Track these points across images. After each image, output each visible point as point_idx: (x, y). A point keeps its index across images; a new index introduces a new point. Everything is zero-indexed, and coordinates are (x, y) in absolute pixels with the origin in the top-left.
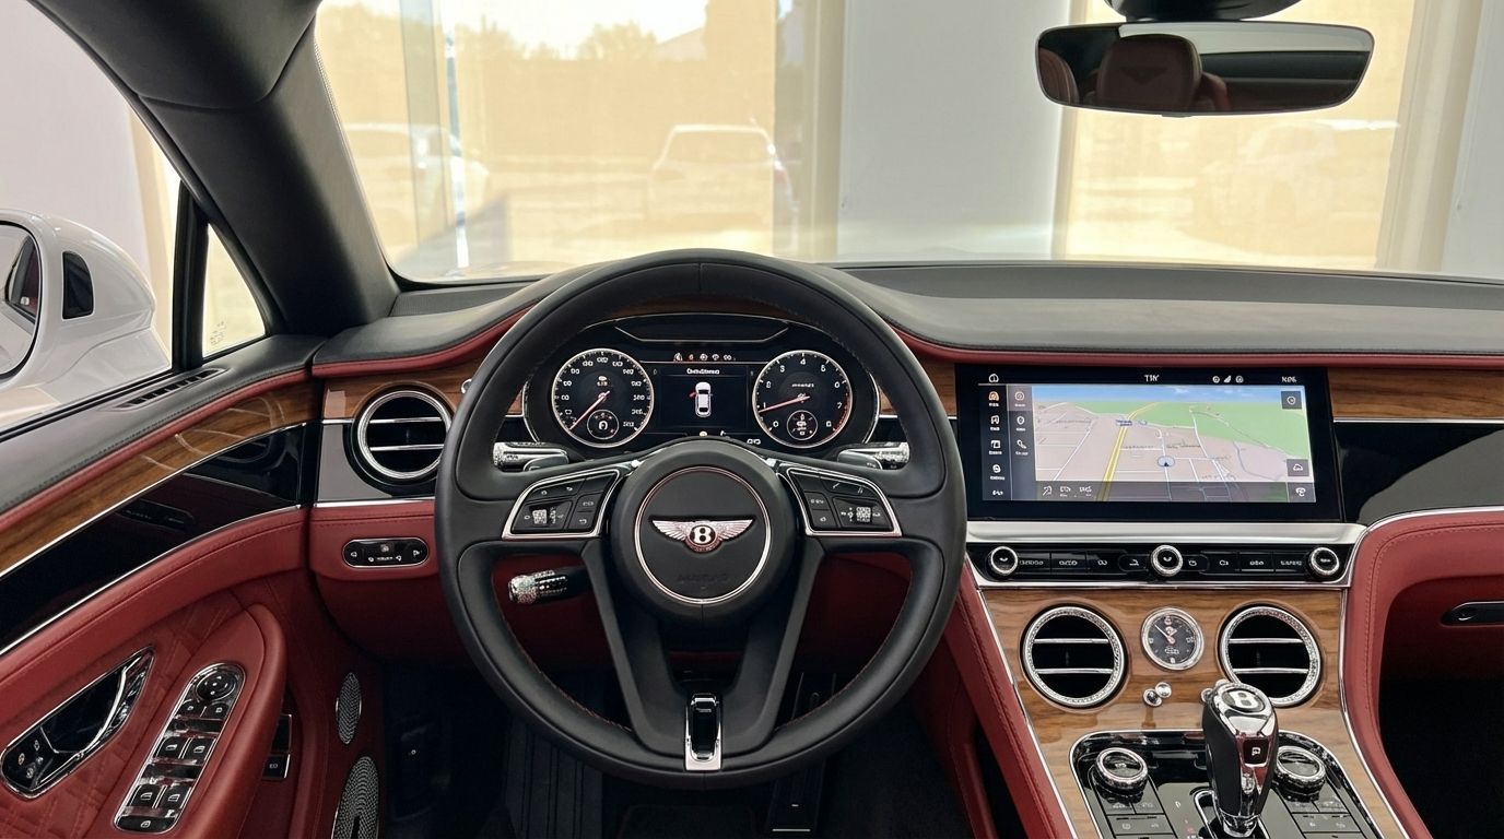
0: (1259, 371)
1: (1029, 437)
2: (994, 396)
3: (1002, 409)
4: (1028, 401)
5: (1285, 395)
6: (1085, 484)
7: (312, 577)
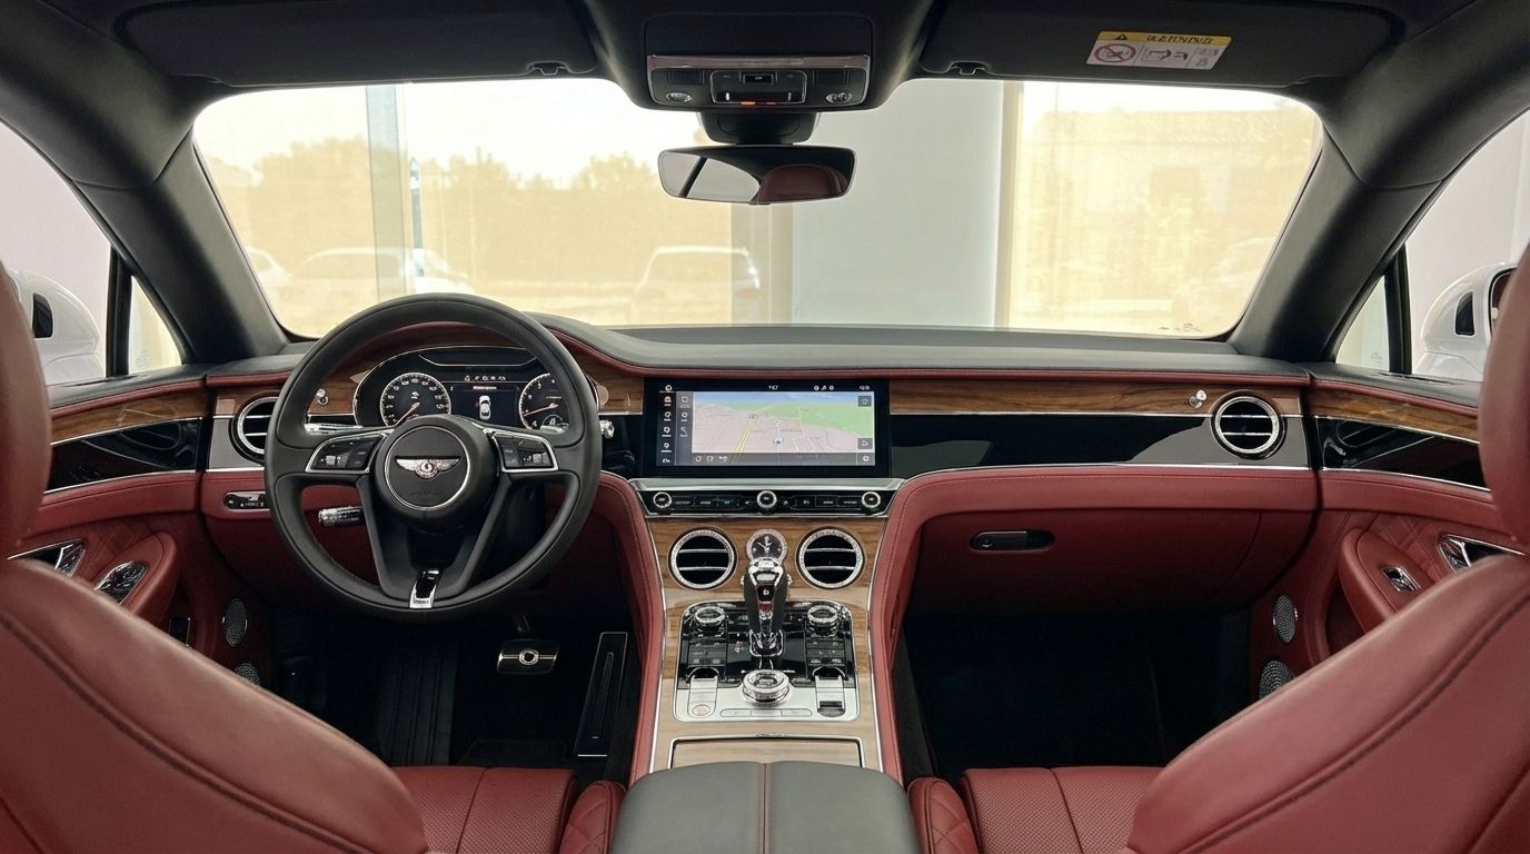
0: (844, 382)
1: (689, 425)
2: (668, 399)
3: (673, 408)
4: (691, 403)
5: (860, 398)
6: (723, 455)
7: (202, 517)
